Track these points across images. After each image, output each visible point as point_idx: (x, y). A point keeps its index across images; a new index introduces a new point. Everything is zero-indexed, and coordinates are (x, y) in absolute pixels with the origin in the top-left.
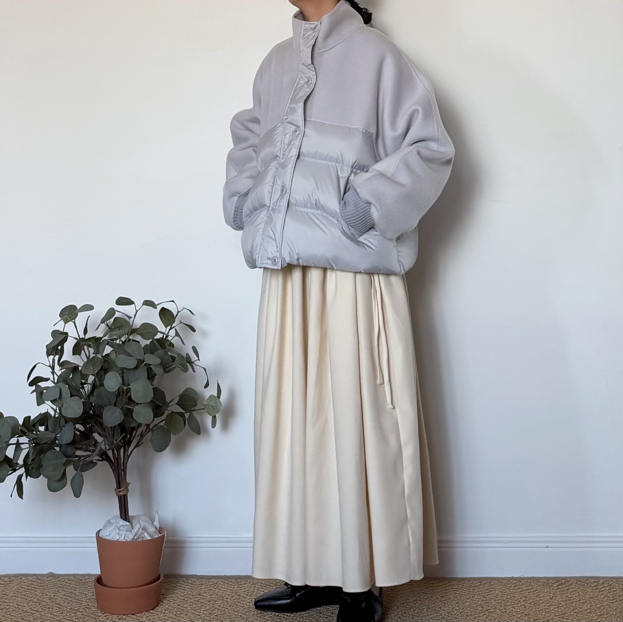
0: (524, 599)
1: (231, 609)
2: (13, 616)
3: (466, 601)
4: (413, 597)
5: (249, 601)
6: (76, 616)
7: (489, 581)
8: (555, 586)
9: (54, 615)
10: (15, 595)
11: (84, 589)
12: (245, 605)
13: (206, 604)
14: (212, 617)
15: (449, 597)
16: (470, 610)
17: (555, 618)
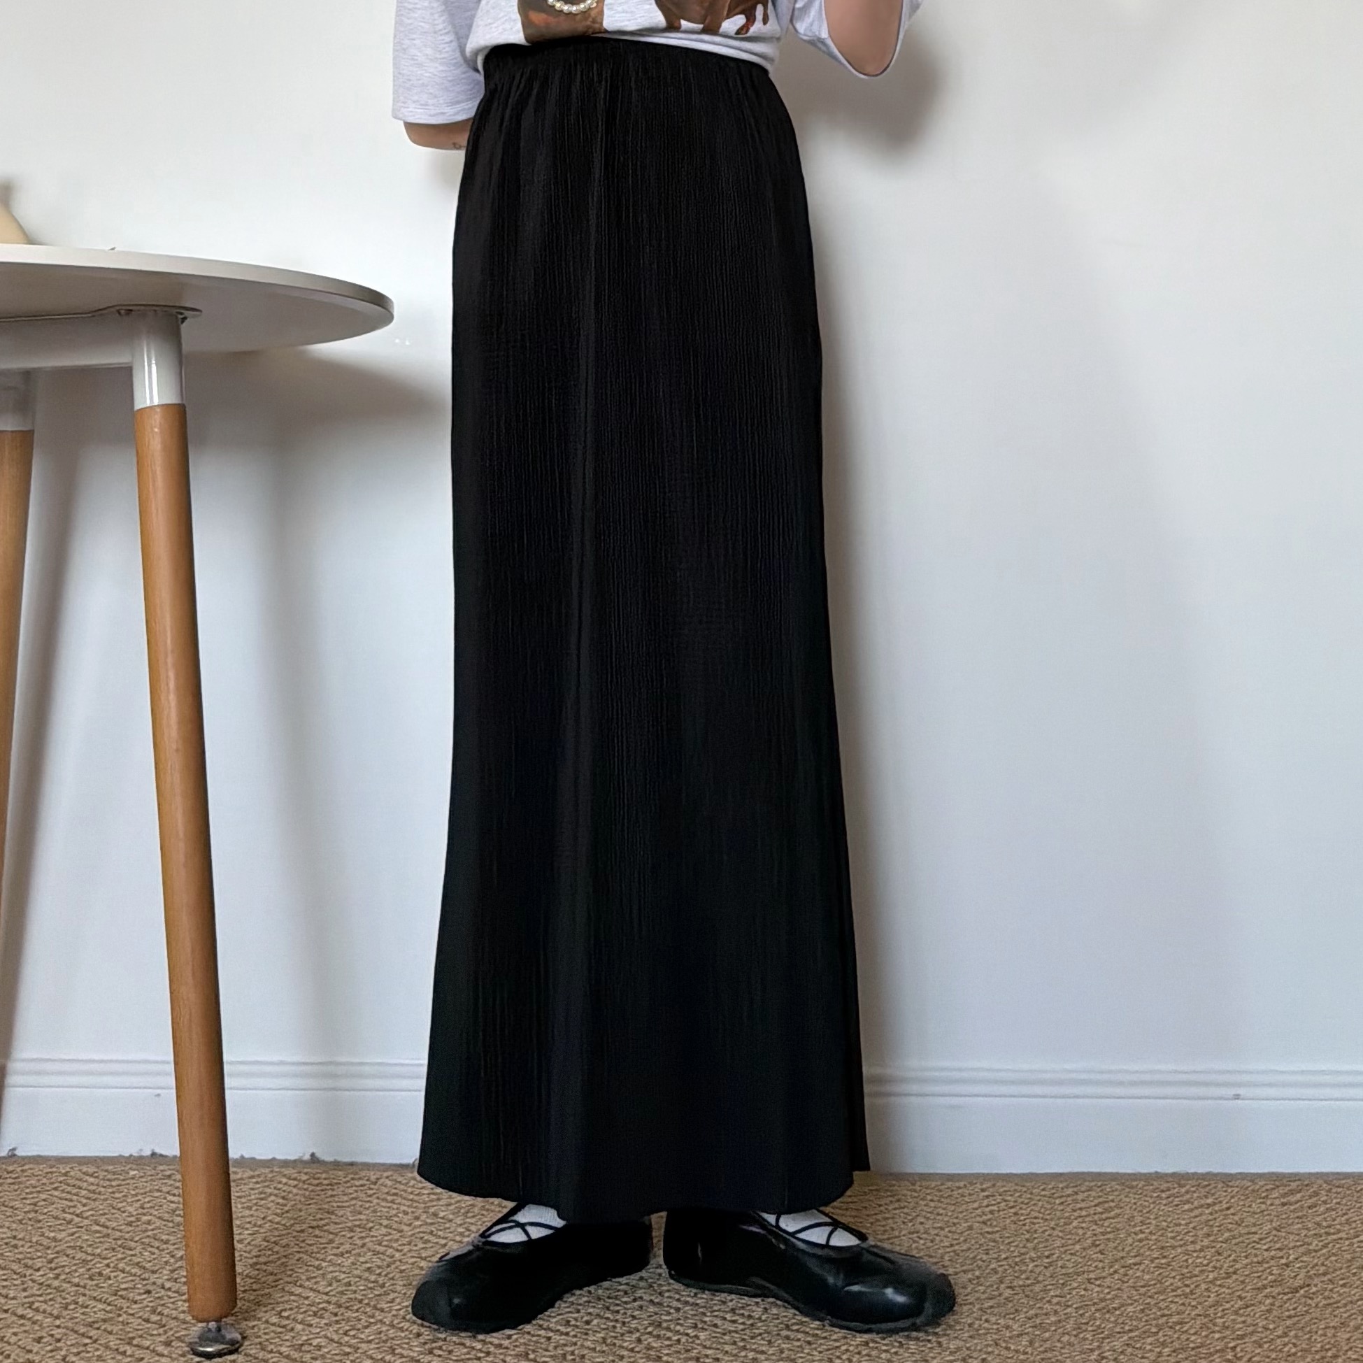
5: (460, 1230)
13: (344, 1236)
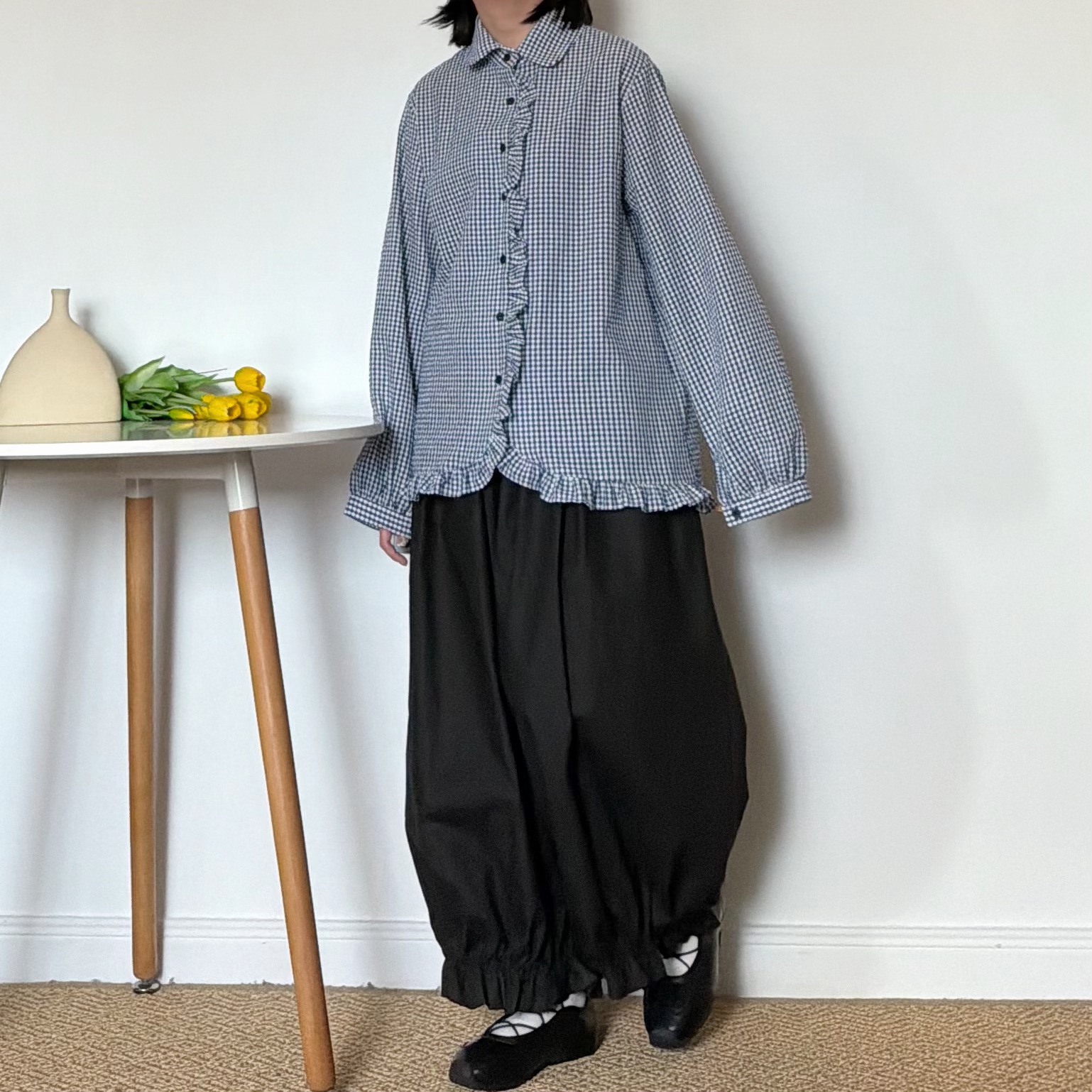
0: (966, 1039)
1: (439, 1049)
2: (56, 1056)
3: (860, 1043)
4: (764, 1033)
6: (166, 1058)
7: (902, 1007)
8: (1022, 1016)
9: (127, 1056)
10: (59, 1019)
11: (178, 1010)
13: (395, 1039)
14: (405, 1063)
15: (828, 1035)
16: (868, 1059)
17: (1025, 1075)
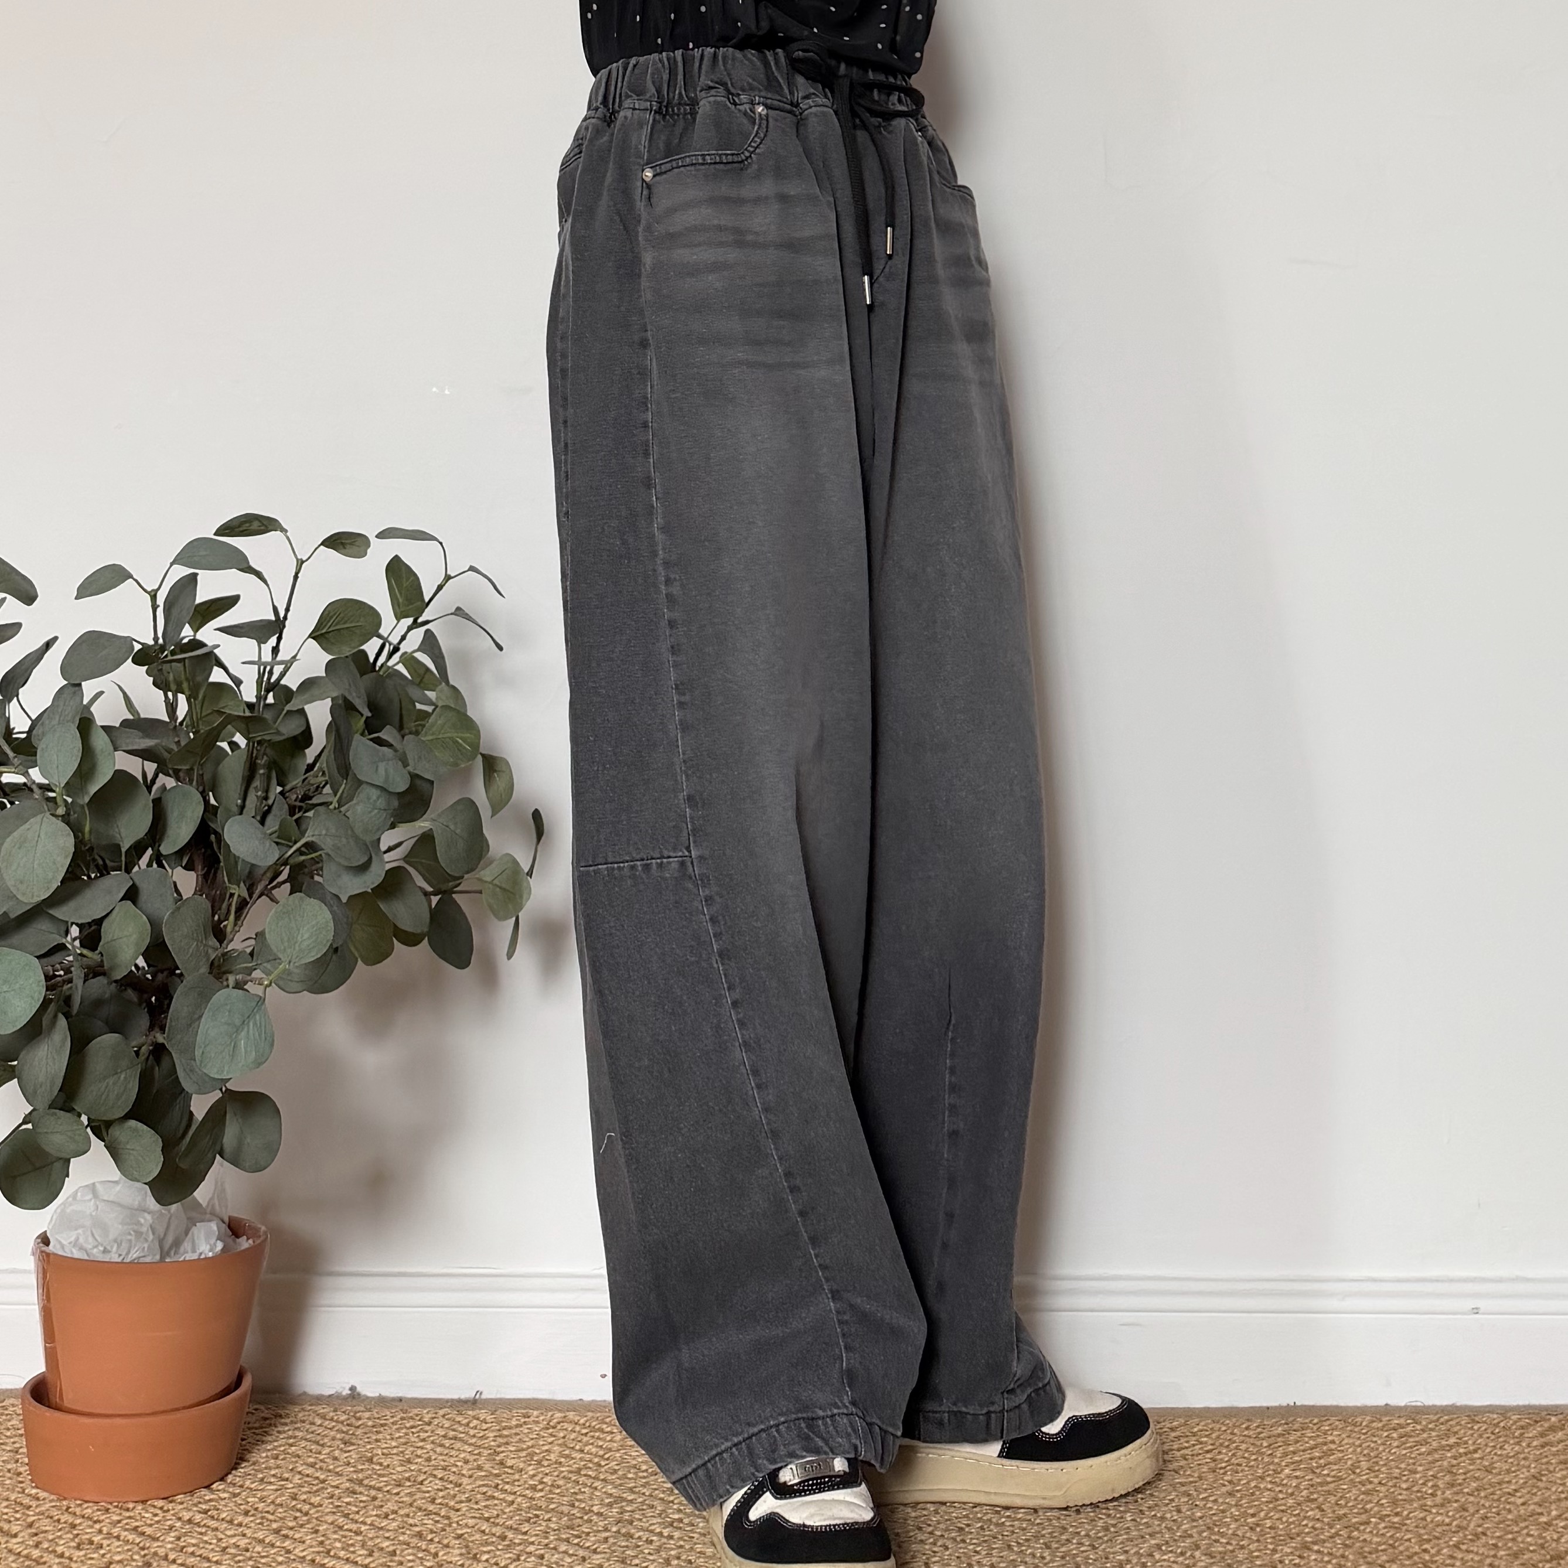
12: (519, 1499)
